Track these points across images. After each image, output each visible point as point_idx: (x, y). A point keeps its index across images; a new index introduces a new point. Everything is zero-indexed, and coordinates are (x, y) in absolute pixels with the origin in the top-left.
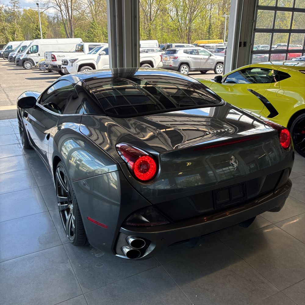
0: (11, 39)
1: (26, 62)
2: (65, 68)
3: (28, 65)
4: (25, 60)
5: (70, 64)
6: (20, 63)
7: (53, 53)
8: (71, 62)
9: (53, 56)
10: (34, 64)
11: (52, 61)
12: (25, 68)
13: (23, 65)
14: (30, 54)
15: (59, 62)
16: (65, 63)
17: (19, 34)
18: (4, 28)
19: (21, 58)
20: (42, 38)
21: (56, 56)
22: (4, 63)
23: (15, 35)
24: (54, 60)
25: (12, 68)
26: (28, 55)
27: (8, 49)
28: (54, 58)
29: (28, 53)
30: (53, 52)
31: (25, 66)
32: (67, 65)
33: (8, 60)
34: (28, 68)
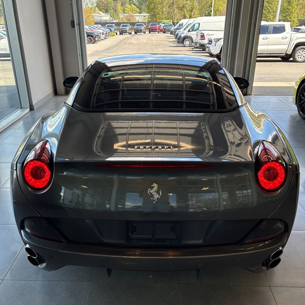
0: (188, 16)
1: (185, 40)
2: (209, 47)
3: (187, 43)
4: (185, 38)
5: (214, 43)
6: (181, 40)
7: (203, 32)
8: (215, 41)
9: (202, 34)
10: (192, 42)
11: (201, 39)
12: (184, 45)
13: (183, 43)
14: (191, 32)
15: (206, 41)
16: (210, 42)
17: (196, 12)
18: (183, 7)
19: (182, 36)
20: (212, 15)
21: (205, 35)
22: (172, 40)
23: (193, 13)
24: (203, 38)
25: (175, 45)
26: (189, 33)
27: (179, 26)
28: (203, 37)
29: (189, 31)
30: (203, 30)
31: (185, 43)
32: (211, 44)
33: (174, 37)
34: (187, 46)
